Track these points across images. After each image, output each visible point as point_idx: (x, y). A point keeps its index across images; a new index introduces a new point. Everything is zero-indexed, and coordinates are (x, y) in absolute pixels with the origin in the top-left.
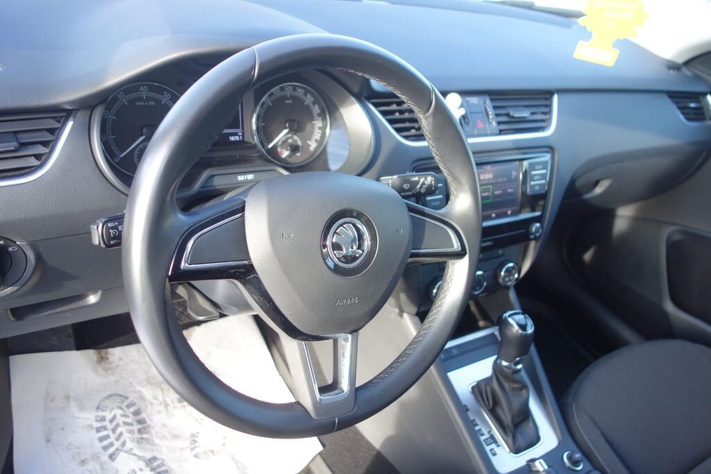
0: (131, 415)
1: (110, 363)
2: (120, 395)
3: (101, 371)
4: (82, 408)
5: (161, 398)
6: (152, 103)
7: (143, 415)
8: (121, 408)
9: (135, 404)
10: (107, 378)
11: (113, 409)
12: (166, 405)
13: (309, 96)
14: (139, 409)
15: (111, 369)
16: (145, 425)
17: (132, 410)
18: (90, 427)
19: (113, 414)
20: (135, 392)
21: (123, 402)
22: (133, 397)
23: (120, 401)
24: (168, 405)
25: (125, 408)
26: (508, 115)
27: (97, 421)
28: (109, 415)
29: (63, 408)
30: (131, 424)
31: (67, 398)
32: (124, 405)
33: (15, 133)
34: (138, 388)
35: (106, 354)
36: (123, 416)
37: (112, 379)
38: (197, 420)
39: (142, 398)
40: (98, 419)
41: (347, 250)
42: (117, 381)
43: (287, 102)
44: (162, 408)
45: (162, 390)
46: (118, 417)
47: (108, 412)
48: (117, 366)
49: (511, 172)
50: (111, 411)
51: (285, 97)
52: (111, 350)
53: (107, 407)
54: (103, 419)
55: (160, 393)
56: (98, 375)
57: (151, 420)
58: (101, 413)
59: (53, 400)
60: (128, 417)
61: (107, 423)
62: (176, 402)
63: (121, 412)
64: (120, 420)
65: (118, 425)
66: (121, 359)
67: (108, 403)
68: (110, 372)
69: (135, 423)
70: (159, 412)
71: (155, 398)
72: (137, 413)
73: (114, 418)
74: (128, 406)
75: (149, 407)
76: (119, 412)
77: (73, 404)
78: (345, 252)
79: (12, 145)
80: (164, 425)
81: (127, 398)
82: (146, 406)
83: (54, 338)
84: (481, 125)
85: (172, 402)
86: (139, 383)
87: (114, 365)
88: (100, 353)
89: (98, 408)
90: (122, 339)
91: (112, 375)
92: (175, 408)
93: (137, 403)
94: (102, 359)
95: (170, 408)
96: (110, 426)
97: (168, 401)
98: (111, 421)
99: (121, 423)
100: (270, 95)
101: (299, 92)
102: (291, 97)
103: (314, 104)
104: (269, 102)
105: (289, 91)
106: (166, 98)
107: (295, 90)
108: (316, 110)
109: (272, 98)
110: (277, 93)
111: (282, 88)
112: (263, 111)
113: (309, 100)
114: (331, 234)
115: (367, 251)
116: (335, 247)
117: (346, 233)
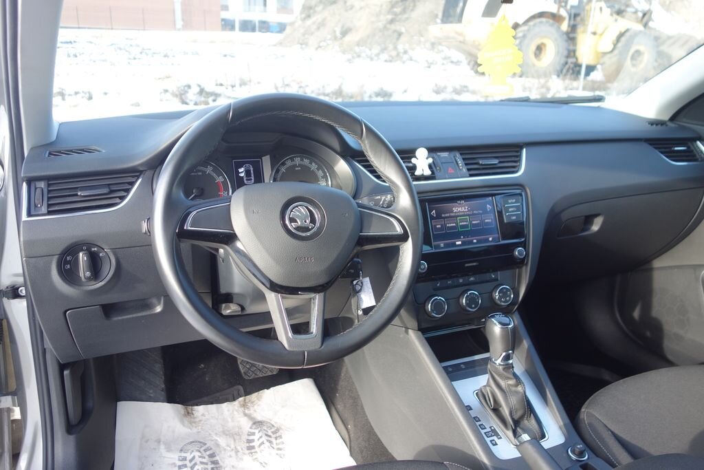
0: (207, 457)
1: (194, 418)
2: (199, 442)
3: (186, 423)
4: (169, 450)
5: (233, 446)
6: (200, 173)
7: (217, 458)
8: (199, 451)
9: (211, 449)
10: (190, 429)
11: (193, 451)
12: (237, 452)
13: (313, 164)
14: (214, 453)
15: (195, 422)
16: (218, 466)
17: (208, 453)
18: (174, 464)
19: (192, 455)
20: (212, 440)
21: (201, 447)
22: (209, 444)
23: (199, 446)
24: (238, 451)
25: (203, 452)
26: (477, 164)
27: (179, 460)
28: (189, 456)
29: (155, 449)
30: (206, 464)
31: (159, 441)
32: (202, 450)
33: (109, 185)
34: (215, 437)
35: (192, 410)
36: (200, 457)
37: (195, 430)
38: (261, 463)
39: (218, 445)
40: (181, 458)
41: (301, 222)
42: (199, 432)
43: (297, 169)
44: (233, 454)
45: (235, 440)
46: (197, 457)
47: (189, 454)
48: (200, 421)
49: (486, 206)
50: (191, 453)
51: (295, 166)
52: (196, 408)
53: (188, 450)
54: (185, 459)
55: (232, 442)
56: (184, 425)
57: (223, 462)
58: (183, 455)
59: (147, 441)
60: (204, 458)
61: (187, 462)
62: (245, 449)
63: (199, 454)
64: (198, 460)
65: (195, 464)
66: (203, 415)
67: (189, 447)
68: (193, 424)
69: (210, 463)
70: (230, 456)
71: (228, 446)
72: (212, 456)
73: (194, 458)
74: (205, 451)
75: (223, 452)
76: (197, 454)
77: (162, 447)
78: (299, 223)
79: (105, 190)
80: (233, 467)
81: (205, 444)
82: (220, 452)
83: (151, 391)
84: (451, 171)
85: (242, 449)
86: (216, 434)
87: (197, 420)
88: (186, 409)
89: (181, 451)
90: (206, 399)
91: (196, 427)
92: (244, 454)
93: (214, 448)
94: (188, 414)
95: (239, 454)
96: (189, 465)
97: (239, 448)
98: (191, 461)
99: (198, 462)
100: (283, 164)
101: (306, 162)
102: (300, 165)
103: (318, 169)
104: (283, 169)
105: (297, 161)
106: (209, 170)
107: (302, 160)
108: (320, 173)
109: (286, 167)
110: (289, 163)
111: (292, 159)
112: (279, 176)
113: (314, 167)
114: (288, 212)
115: (318, 224)
116: (292, 220)
117: (300, 212)
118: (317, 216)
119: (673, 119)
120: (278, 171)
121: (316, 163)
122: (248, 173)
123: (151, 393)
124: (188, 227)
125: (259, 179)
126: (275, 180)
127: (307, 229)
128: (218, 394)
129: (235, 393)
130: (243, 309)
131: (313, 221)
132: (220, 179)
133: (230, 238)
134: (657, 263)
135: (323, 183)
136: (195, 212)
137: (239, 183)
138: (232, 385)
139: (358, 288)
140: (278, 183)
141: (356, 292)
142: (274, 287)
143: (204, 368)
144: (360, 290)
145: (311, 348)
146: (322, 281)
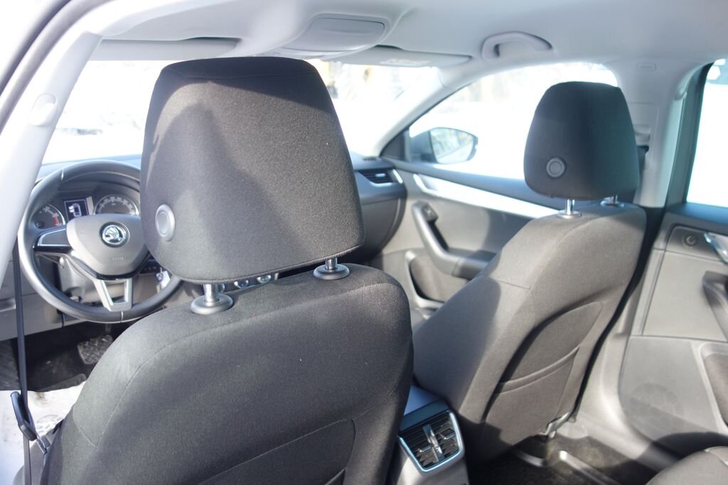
1: (46, 401)
8: (53, 421)
10: (43, 407)
11: (47, 421)
13: (124, 200)
15: (47, 403)
21: (54, 418)
23: (52, 418)
25: (56, 421)
28: (44, 425)
35: (43, 395)
37: (47, 408)
41: (113, 237)
42: (51, 409)
43: (113, 204)
46: (51, 425)
48: (51, 402)
50: (46, 423)
51: (111, 203)
52: (46, 393)
53: (44, 421)
54: (42, 427)
56: (38, 406)
58: (40, 425)
59: (8, 419)
61: (43, 430)
66: (53, 397)
67: (44, 419)
73: (49, 425)
76: (52, 423)
81: (57, 416)
83: (7, 383)
87: (48, 401)
88: (38, 394)
89: (38, 422)
90: (54, 386)
91: (48, 406)
94: (40, 398)
100: (102, 202)
101: (119, 199)
102: (115, 202)
103: (128, 204)
104: (102, 206)
105: (113, 199)
106: (47, 209)
107: (116, 198)
108: (130, 206)
109: (104, 203)
110: (106, 201)
111: (109, 198)
112: (100, 210)
113: (125, 202)
114: (105, 230)
115: (124, 238)
116: (107, 236)
117: (112, 231)
118: (124, 233)
119: (382, 154)
120: (98, 207)
121: (126, 199)
122: (76, 210)
123: (7, 384)
124: (40, 244)
125: (85, 212)
126: (97, 213)
127: (117, 241)
128: (64, 382)
129: (79, 379)
130: (80, 298)
131: (121, 236)
132: (55, 215)
133: (67, 250)
134: (387, 251)
135: (132, 213)
136: (44, 236)
137: (70, 217)
138: (75, 374)
139: (160, 278)
140: (98, 215)
141: (158, 281)
142: (100, 277)
143: (50, 364)
144: (161, 280)
145: (125, 310)
146: (130, 270)
